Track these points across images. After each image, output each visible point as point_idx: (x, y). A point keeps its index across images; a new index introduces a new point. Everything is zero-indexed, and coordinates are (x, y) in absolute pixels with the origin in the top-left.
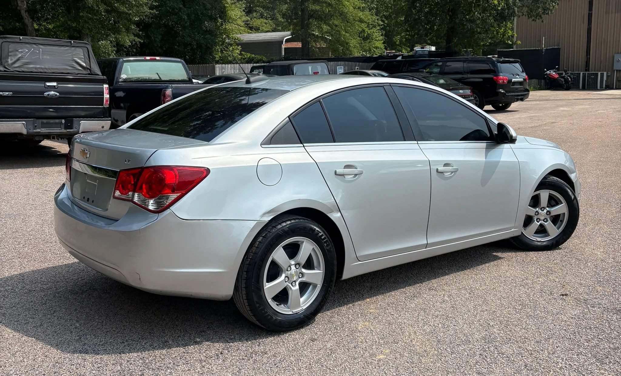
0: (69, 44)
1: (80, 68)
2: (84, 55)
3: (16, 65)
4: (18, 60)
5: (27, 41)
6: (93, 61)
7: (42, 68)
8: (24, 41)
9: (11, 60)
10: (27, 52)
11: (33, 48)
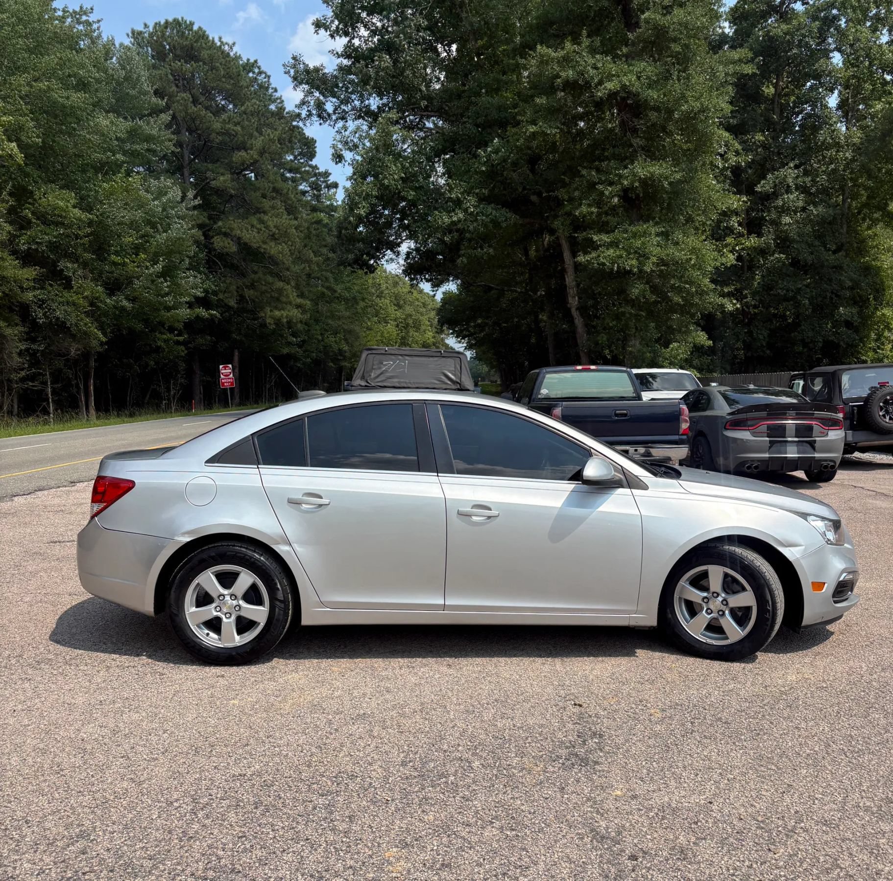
0: (439, 354)
1: (449, 383)
2: (455, 367)
3: (379, 380)
4: (382, 373)
5: (393, 352)
6: (466, 373)
7: (406, 382)
8: (390, 352)
9: (375, 373)
10: (392, 365)
11: (399, 359)
